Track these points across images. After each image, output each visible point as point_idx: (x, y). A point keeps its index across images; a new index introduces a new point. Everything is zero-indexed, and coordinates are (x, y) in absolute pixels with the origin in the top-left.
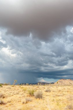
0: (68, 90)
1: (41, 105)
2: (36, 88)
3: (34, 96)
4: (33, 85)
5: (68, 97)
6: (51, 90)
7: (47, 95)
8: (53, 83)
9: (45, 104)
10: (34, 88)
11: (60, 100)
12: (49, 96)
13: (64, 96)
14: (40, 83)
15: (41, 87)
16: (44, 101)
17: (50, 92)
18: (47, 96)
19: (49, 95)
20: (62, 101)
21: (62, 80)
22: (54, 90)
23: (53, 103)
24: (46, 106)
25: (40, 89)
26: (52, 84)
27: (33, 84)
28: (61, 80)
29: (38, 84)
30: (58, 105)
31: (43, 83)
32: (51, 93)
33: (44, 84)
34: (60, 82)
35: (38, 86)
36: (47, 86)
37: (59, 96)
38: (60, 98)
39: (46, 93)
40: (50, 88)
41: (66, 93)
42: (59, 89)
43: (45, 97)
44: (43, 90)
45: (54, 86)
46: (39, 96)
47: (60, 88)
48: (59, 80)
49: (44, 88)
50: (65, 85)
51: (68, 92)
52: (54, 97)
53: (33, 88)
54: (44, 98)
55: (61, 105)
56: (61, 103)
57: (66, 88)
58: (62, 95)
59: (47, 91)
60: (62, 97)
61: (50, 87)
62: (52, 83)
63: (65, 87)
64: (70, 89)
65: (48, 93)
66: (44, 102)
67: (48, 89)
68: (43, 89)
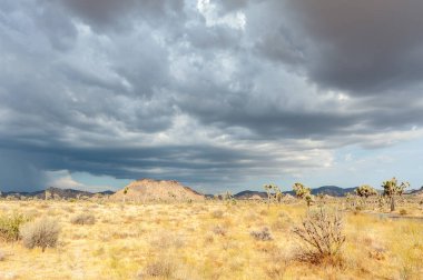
0: (160, 217)
1: (48, 270)
2: (33, 208)
3: (18, 238)
4: (23, 197)
5: (156, 238)
6: (96, 216)
7: (78, 233)
8: (111, 193)
9: (65, 267)
10: (28, 209)
11: (125, 249)
12: (86, 237)
13: (142, 237)
14: (54, 191)
15: (57, 205)
16: (64, 256)
17: (92, 223)
18: (78, 237)
19: (86, 233)
20: (131, 253)
21: (145, 182)
22: (108, 218)
23: (97, 259)
24: (69, 272)
25: (53, 215)
26: (105, 198)
27: (24, 194)
28: (140, 183)
29: (48, 194)
30: (114, 266)
31: (67, 191)
32: (94, 227)
33: (71, 194)
34: (138, 189)
35: (43, 203)
36: (84, 204)
37: (124, 236)
38: (127, 242)
39: (74, 227)
40: (95, 210)
41: (153, 226)
42: (128, 214)
43: (66, 240)
44: (63, 219)
45: (112, 205)
46: (44, 240)
47: (132, 210)
48: (133, 183)
49: (71, 211)
50: (153, 201)
51: (158, 222)
52: (105, 240)
53: (23, 208)
54: (63, 244)
55: (128, 266)
56: (127, 259)
57: (155, 212)
58: (135, 232)
59: (79, 221)
60: (134, 239)
61: (94, 207)
62: (103, 193)
63: (150, 207)
64: (166, 213)
65: (83, 229)
66: (60, 261)
67: (87, 214)
68: (66, 213)
